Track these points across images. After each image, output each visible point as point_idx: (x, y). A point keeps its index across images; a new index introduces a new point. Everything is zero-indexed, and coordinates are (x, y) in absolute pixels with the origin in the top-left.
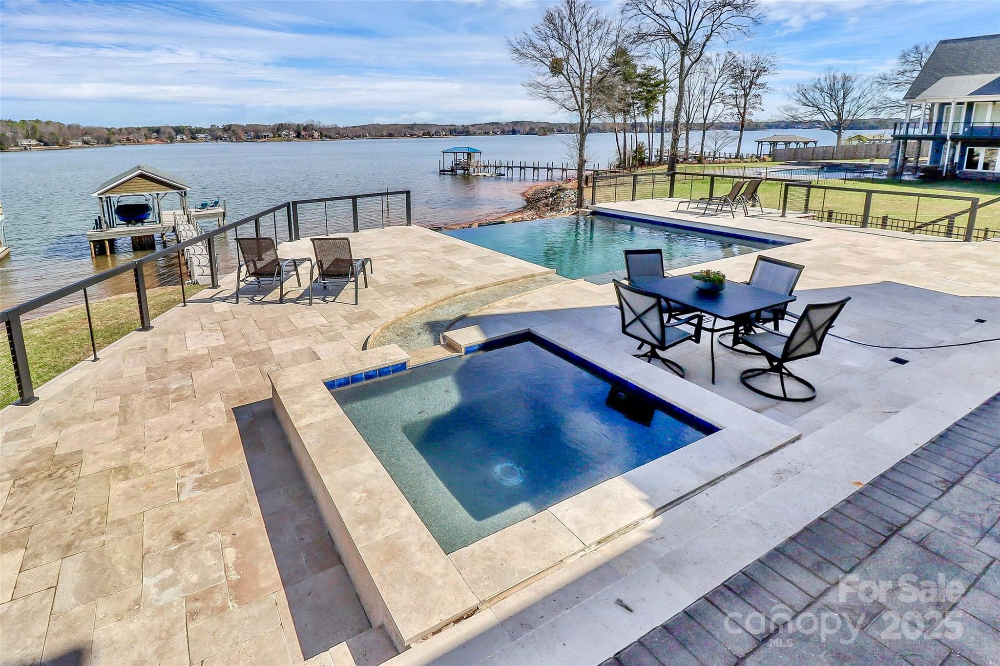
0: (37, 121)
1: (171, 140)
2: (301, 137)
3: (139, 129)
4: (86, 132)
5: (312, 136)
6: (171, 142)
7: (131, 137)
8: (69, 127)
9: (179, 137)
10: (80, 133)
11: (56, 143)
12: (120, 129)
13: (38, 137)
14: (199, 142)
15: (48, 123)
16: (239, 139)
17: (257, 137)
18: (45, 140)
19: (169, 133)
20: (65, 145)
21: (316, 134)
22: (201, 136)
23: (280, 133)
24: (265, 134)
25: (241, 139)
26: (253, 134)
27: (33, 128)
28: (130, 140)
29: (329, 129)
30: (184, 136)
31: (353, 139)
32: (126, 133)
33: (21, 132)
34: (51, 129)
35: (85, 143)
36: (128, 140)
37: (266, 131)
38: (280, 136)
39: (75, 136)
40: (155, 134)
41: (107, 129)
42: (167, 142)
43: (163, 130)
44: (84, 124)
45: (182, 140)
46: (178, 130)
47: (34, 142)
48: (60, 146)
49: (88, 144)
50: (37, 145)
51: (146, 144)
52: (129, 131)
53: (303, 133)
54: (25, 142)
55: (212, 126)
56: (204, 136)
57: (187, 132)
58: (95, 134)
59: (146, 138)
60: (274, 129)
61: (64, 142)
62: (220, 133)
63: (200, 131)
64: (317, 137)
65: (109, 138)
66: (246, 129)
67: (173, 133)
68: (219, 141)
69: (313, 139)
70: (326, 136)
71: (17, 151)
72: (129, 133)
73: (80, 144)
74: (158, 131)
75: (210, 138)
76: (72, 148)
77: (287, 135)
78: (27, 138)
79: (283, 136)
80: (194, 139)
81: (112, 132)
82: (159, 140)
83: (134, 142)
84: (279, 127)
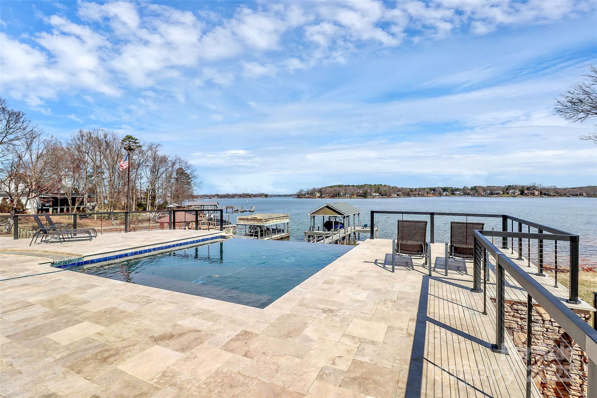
0: (381, 185)
1: (440, 195)
2: (524, 194)
3: (425, 189)
4: (399, 190)
5: (533, 194)
6: (440, 196)
7: (420, 193)
8: (393, 187)
9: (445, 193)
10: (397, 190)
12: (416, 189)
13: (379, 192)
14: (456, 196)
15: (385, 186)
16: (479, 195)
17: (492, 194)
18: (382, 194)
19: (440, 191)
21: (537, 193)
22: (457, 193)
23: (508, 191)
24: (497, 192)
25: (481, 195)
26: (489, 192)
27: (378, 188)
29: (548, 189)
30: (448, 193)
31: (569, 196)
32: (418, 191)
33: (374, 190)
34: (385, 188)
35: (398, 195)
36: (419, 194)
37: (498, 190)
38: (508, 193)
39: (394, 192)
40: (433, 191)
41: (410, 189)
42: (438, 196)
43: (437, 189)
44: (399, 186)
45: (446, 195)
46: (445, 190)
47: (378, 194)
48: (387, 196)
49: (399, 196)
50: (379, 196)
51: (427, 196)
52: (420, 190)
53: (526, 192)
54: (374, 194)
55: (464, 187)
56: (459, 193)
57: (449, 191)
58: (403, 191)
59: (427, 194)
60: (504, 189)
61: (389, 195)
62: (468, 191)
63: (457, 190)
65: (409, 193)
66: (484, 189)
67: (442, 191)
68: (467, 196)
69: (534, 196)
70: (545, 194)
71: (371, 198)
72: (420, 191)
73: (396, 196)
74: (434, 190)
75: (462, 194)
76: (392, 197)
77: (513, 193)
78: (375, 192)
79: (510, 193)
80: (453, 194)
81: (411, 190)
82: (434, 194)
83: (421, 195)
84: (509, 188)
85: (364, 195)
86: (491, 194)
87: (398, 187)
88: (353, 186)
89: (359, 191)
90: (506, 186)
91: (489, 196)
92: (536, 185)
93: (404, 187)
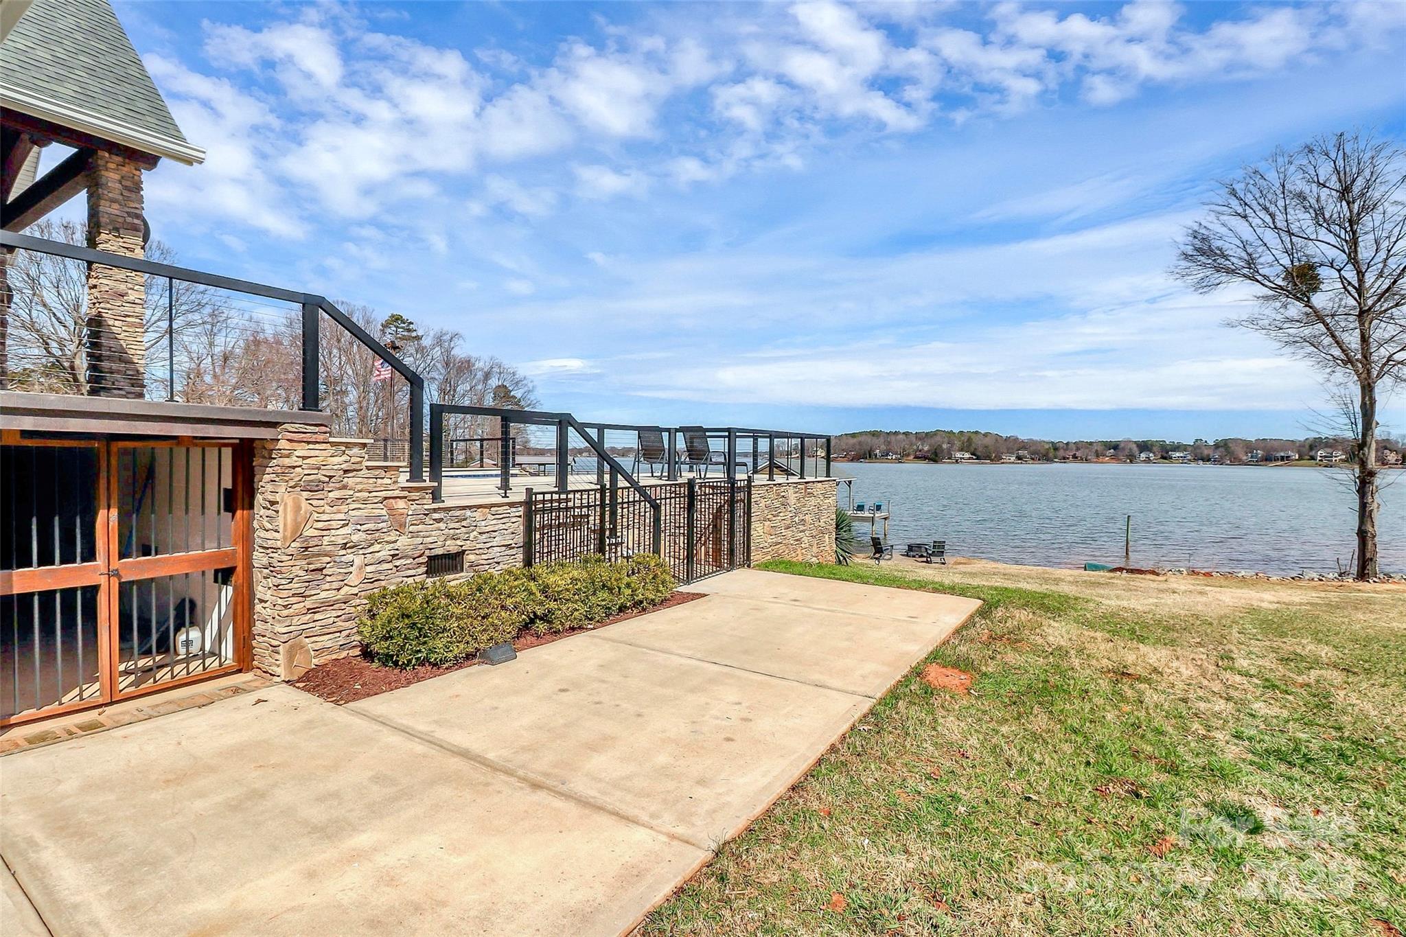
0: (977, 432)
1: (1132, 459)
3: (1091, 443)
4: (1024, 445)
5: (1382, 461)
6: (1131, 462)
7: (1078, 454)
8: (1007, 439)
9: (1143, 456)
10: (1016, 446)
11: (988, 457)
12: (1067, 444)
13: (972, 449)
14: (1172, 463)
15: (986, 435)
16: (1236, 461)
17: (1268, 459)
18: (979, 454)
19: (1130, 449)
20: (997, 459)
21: (1391, 458)
22: (1178, 454)
23: (1312, 453)
24: (1282, 454)
25: (1240, 460)
26: (1261, 453)
27: (969, 439)
28: (1077, 458)
30: (1151, 455)
32: (1075, 448)
33: (958, 444)
34: (987, 441)
35: (1019, 458)
36: (1075, 457)
37: (1286, 450)
38: (1313, 458)
39: (1010, 451)
40: (1112, 451)
41: (1052, 443)
42: (1125, 462)
43: (1122, 445)
44: (1023, 437)
45: (1148, 461)
46: (1144, 446)
47: (967, 455)
48: (992, 460)
49: (1022, 459)
50: (969, 459)
51: (1096, 462)
52: (1078, 446)
54: (958, 455)
55: (1197, 441)
56: (1182, 455)
57: (1155, 449)
58: (1033, 448)
59: (1098, 456)
60: (1304, 446)
61: (995, 457)
62: (1206, 452)
63: (1177, 447)
64: (1393, 461)
65: (1048, 453)
66: (1249, 447)
67: (1136, 449)
68: (1201, 462)
71: (949, 463)
72: (1078, 449)
73: (1013, 459)
74: (1115, 446)
75: (1189, 457)
76: (1003, 463)
77: (1325, 457)
78: (961, 450)
79: (1319, 458)
80: (1163, 458)
81: (1055, 447)
82: (1115, 458)
83: (1082, 459)
84: (1315, 444)
85: (933, 456)
86: (1266, 460)
87: (1019, 437)
88: (906, 434)
89: (920, 447)
90: (1307, 439)
91: (1261, 463)
92: (1392, 438)
93: (1036, 438)
